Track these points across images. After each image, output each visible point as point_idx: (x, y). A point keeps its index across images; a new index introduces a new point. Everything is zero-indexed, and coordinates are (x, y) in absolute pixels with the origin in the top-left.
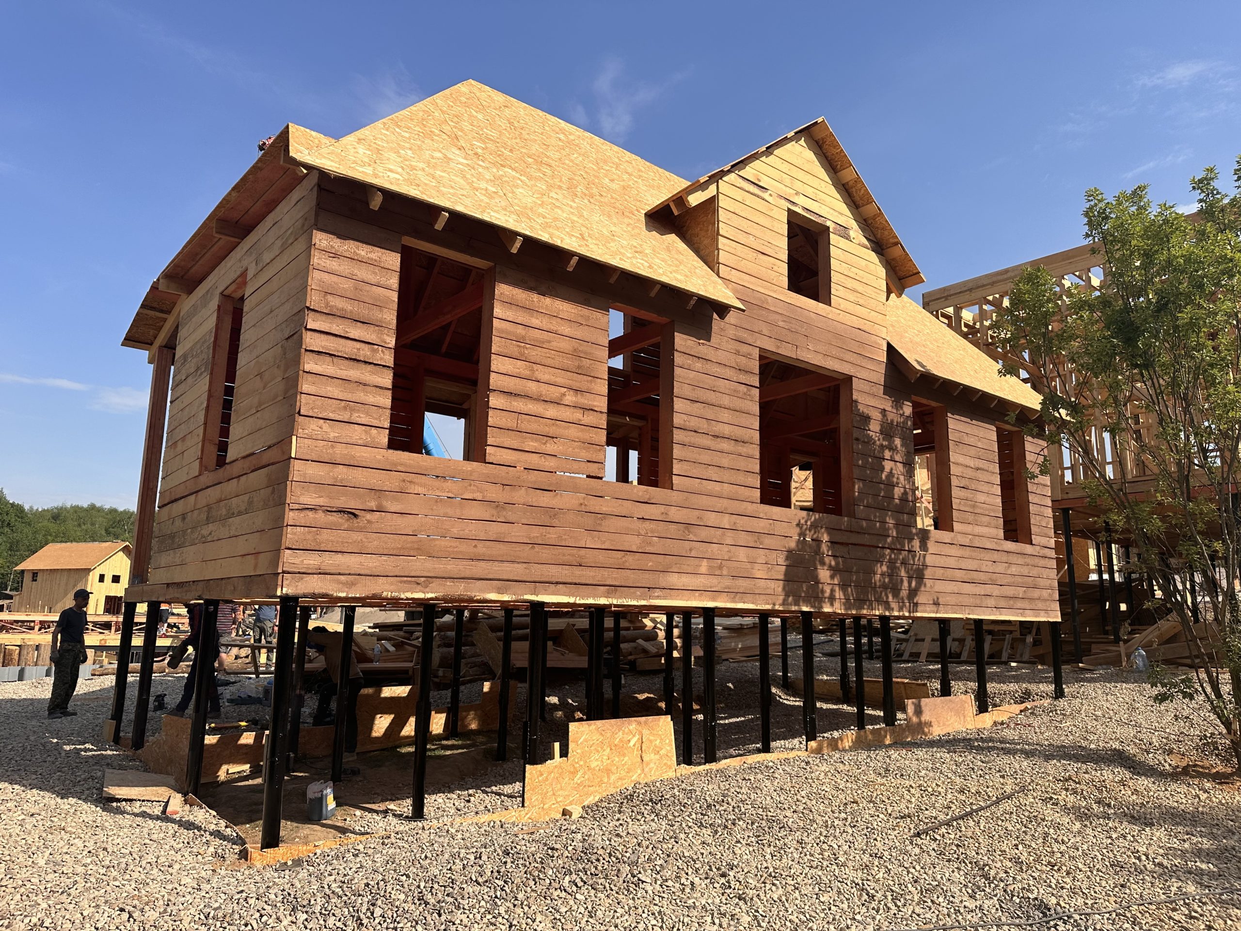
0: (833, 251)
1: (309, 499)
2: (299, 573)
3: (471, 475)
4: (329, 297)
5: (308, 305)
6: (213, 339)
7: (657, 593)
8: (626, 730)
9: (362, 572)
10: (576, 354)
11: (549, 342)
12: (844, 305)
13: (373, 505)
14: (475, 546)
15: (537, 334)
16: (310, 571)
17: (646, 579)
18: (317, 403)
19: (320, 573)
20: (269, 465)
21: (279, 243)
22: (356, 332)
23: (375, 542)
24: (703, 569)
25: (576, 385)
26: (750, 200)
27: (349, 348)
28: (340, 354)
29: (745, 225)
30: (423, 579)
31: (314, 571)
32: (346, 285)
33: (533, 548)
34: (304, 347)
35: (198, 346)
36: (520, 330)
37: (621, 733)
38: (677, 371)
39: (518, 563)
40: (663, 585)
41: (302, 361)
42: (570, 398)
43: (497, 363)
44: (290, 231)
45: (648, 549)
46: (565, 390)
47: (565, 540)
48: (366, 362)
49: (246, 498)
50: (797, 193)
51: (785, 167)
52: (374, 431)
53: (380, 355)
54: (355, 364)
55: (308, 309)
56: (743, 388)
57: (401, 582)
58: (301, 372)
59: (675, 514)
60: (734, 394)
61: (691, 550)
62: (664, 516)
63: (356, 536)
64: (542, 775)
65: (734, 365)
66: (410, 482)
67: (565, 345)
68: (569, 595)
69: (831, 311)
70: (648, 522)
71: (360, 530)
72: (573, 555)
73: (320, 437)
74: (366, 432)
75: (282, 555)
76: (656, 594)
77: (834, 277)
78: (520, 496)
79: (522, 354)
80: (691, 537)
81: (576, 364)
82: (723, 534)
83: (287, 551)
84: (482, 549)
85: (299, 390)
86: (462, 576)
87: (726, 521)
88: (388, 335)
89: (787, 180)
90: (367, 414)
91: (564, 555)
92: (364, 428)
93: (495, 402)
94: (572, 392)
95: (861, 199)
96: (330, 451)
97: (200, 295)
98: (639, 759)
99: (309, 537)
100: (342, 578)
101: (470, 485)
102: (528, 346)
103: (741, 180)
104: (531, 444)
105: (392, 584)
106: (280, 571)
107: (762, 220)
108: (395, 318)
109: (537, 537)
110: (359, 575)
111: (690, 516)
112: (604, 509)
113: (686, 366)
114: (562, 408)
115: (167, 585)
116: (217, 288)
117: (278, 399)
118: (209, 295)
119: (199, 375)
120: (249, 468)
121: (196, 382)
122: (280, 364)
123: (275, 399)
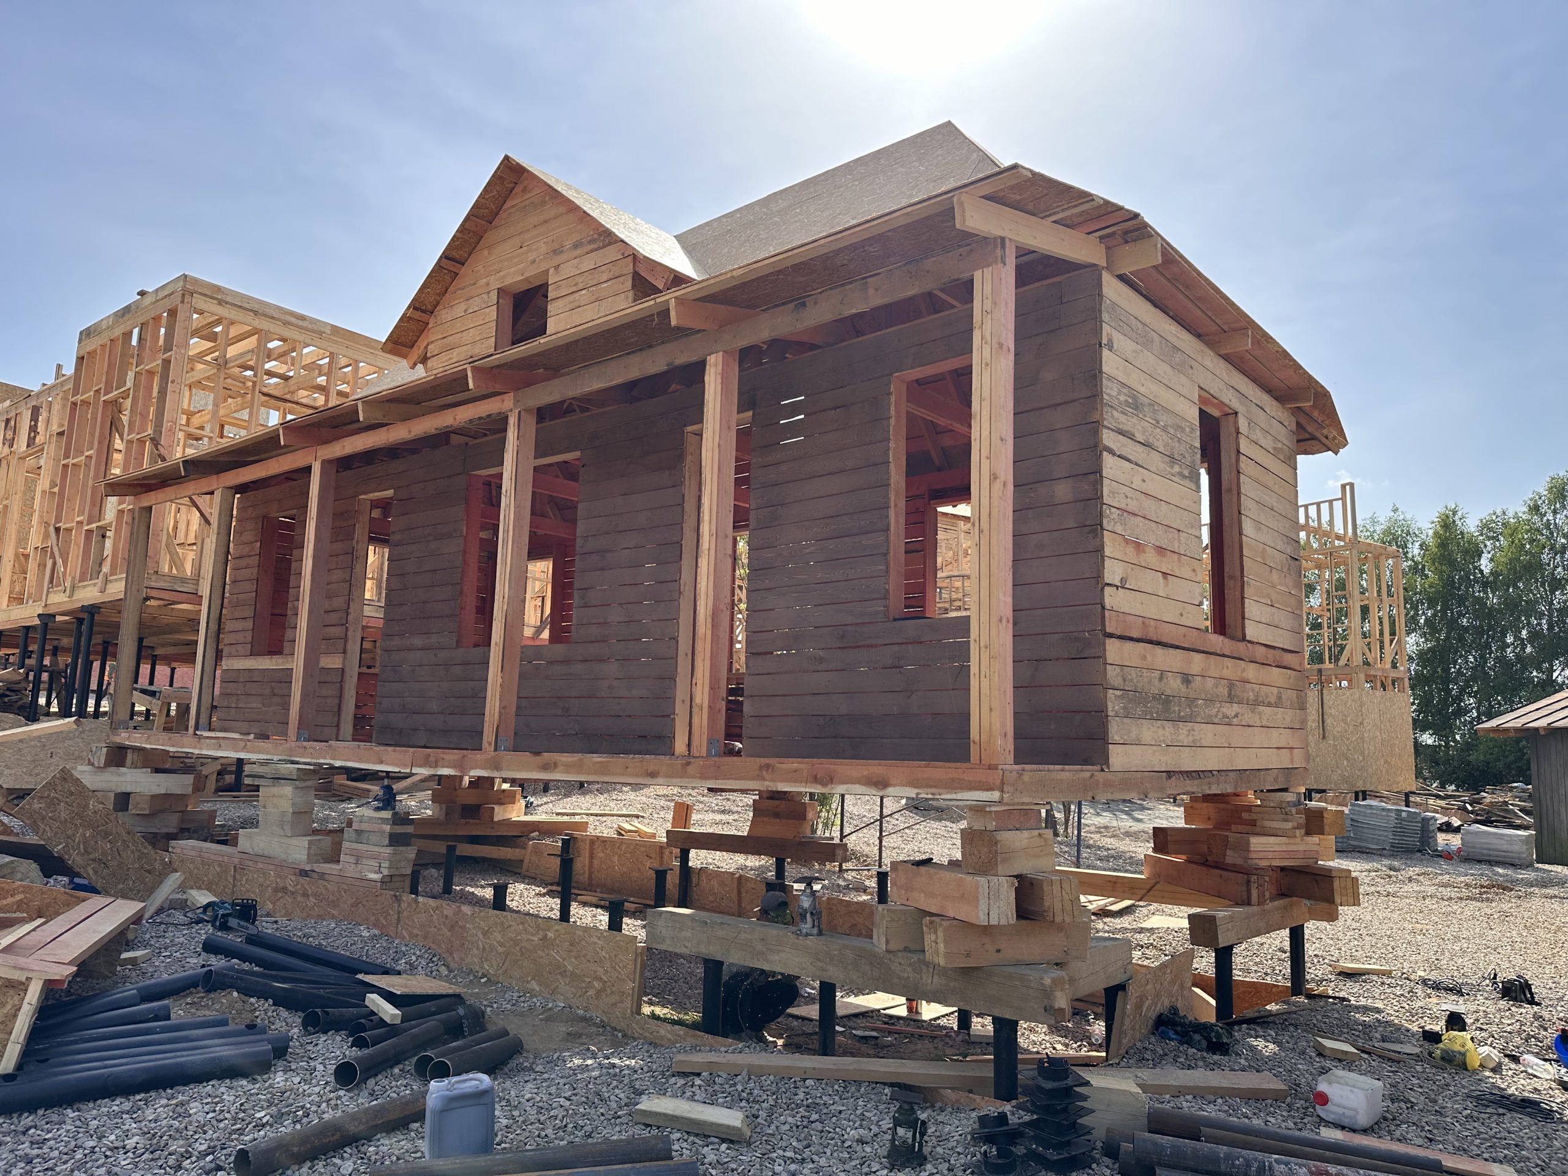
20: (1289, 668)
35: (1168, 419)
115: (1170, 774)
116: (1192, 368)
117: (1289, 610)
118: (1178, 359)
119: (1179, 474)
120: (1273, 662)
121: (1174, 479)
122: (1286, 575)
123: (1287, 607)
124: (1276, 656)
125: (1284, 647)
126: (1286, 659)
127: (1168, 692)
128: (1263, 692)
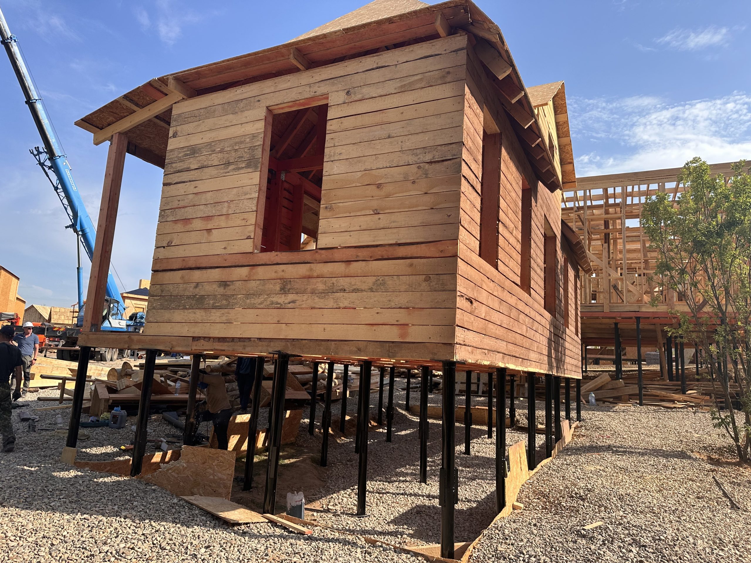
1: (462, 288)
2: (460, 344)
5: (463, 141)
6: (260, 143)
13: (476, 295)
18: (464, 216)
20: (411, 258)
21: (394, 84)
23: (476, 324)
27: (471, 178)
30: (486, 351)
31: (463, 343)
34: (462, 173)
36: (506, 181)
41: (461, 183)
43: (502, 204)
44: (416, 78)
49: (370, 280)
55: (463, 144)
58: (461, 192)
63: (472, 318)
66: (483, 281)
71: (473, 314)
73: (464, 243)
75: (455, 330)
79: (506, 198)
83: (459, 328)
85: (461, 205)
86: (494, 349)
88: (480, 172)
93: (501, 230)
94: (515, 228)
95: (562, 133)
97: (219, 101)
99: (462, 317)
100: (469, 349)
106: (455, 342)
115: (194, 338)
116: (259, 101)
117: (420, 208)
118: (242, 105)
119: (234, 169)
120: (371, 257)
121: (227, 174)
122: (417, 180)
123: (413, 207)
124: (379, 252)
125: (399, 242)
126: (402, 251)
127: (203, 293)
128: (343, 282)
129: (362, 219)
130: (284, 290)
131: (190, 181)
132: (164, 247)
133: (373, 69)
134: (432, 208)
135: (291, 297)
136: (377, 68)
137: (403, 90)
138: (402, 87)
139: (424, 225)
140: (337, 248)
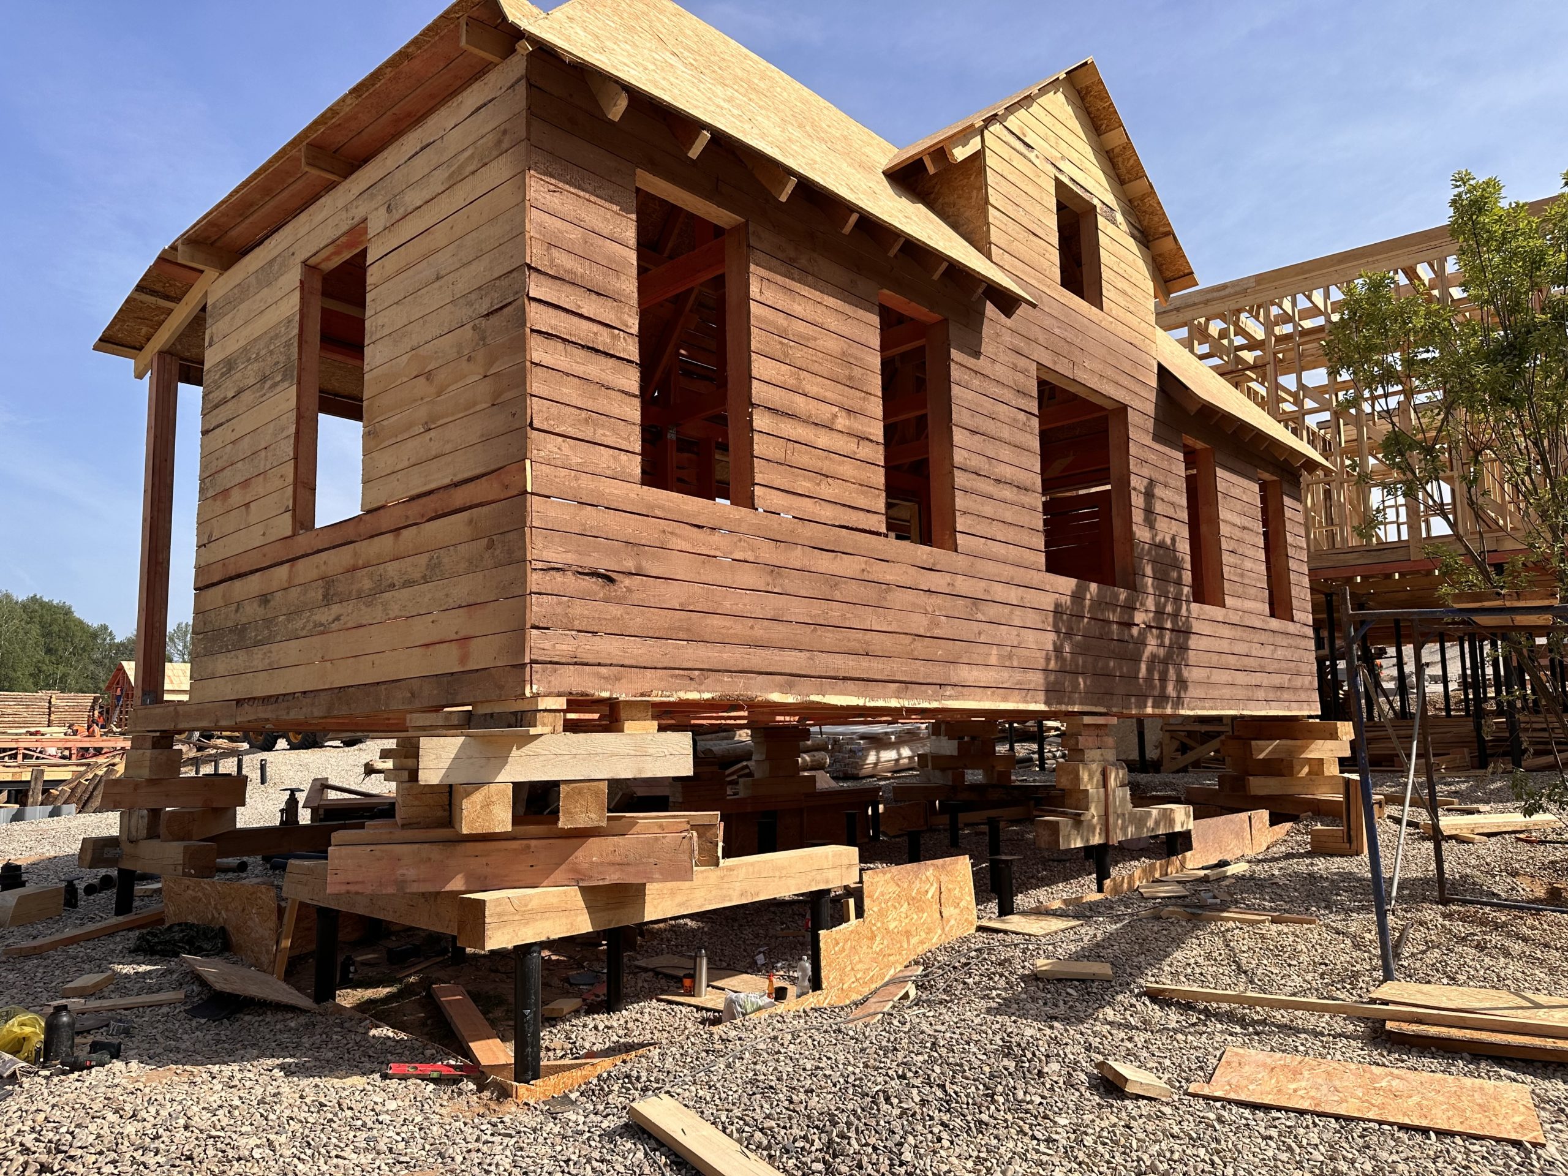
0: (1103, 239)
1: (555, 554)
2: (551, 663)
3: (739, 526)
4: (554, 251)
5: (528, 261)
6: (296, 331)
7: (949, 691)
8: (924, 878)
9: (627, 662)
10: (844, 359)
11: (815, 339)
12: (1116, 311)
13: (630, 565)
14: (752, 627)
15: (800, 327)
16: (563, 660)
17: (936, 673)
18: (552, 410)
19: (576, 664)
20: (471, 507)
21: (442, 175)
22: (590, 306)
23: (637, 620)
24: (993, 660)
25: (847, 404)
26: (1018, 161)
27: (583, 331)
28: (574, 340)
29: (1013, 192)
30: (697, 673)
31: (569, 660)
32: (574, 235)
33: (814, 630)
34: (528, 325)
35: (261, 344)
36: (781, 320)
37: (917, 882)
38: (955, 390)
39: (801, 650)
40: (954, 680)
41: (528, 347)
42: (842, 422)
43: (760, 367)
44: (467, 154)
45: (937, 632)
46: (837, 409)
47: (849, 619)
48: (606, 354)
49: (423, 559)
50: (1063, 158)
51: (1047, 120)
52: (624, 457)
53: (621, 344)
54: (593, 355)
55: (530, 267)
56: (1022, 416)
57: (672, 676)
58: (528, 364)
59: (963, 585)
60: (1013, 424)
61: (980, 633)
62: (950, 587)
63: (616, 610)
64: (838, 944)
65: (1011, 384)
66: (672, 533)
67: (833, 345)
68: (858, 695)
69: (1104, 319)
70: (934, 596)
71: (619, 601)
72: (859, 641)
73: (559, 463)
74: (614, 457)
75: (528, 636)
76: (948, 693)
77: (1106, 273)
78: (796, 557)
79: (786, 355)
80: (980, 617)
81: (847, 373)
82: (1011, 613)
83: (534, 631)
84: (760, 631)
85: (529, 391)
86: (741, 669)
87: (1013, 595)
88: (630, 316)
89: (1052, 138)
90: (615, 431)
91: (849, 640)
92: (611, 451)
93: (759, 422)
94: (844, 414)
95: (1128, 172)
96: (574, 484)
97: (253, 268)
98: (938, 915)
99: (559, 610)
100: (603, 670)
101: (740, 540)
102: (792, 344)
103: (1006, 132)
104: (804, 485)
105: (662, 679)
106: (527, 660)
107: (1030, 189)
108: (635, 290)
109: (819, 615)
110: (622, 666)
111: (976, 588)
112: (888, 578)
113: (963, 384)
114: (835, 434)
115: (239, 702)
116: (293, 254)
117: (478, 408)
118: (276, 267)
119: (270, 388)
120: (423, 516)
121: (264, 398)
122: (473, 354)
123: (470, 408)
124: (432, 504)
125: (457, 479)
126: (460, 496)
127: (244, 620)
128: (392, 570)
129: (411, 444)
130: (328, 600)
131: (228, 421)
132: (204, 545)
133: (417, 153)
134: (493, 405)
135: (336, 609)
136: (422, 149)
137: (451, 182)
138: (451, 176)
139: (486, 439)
140: (383, 507)
